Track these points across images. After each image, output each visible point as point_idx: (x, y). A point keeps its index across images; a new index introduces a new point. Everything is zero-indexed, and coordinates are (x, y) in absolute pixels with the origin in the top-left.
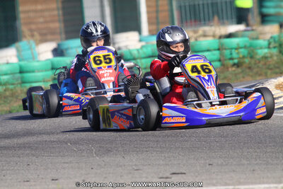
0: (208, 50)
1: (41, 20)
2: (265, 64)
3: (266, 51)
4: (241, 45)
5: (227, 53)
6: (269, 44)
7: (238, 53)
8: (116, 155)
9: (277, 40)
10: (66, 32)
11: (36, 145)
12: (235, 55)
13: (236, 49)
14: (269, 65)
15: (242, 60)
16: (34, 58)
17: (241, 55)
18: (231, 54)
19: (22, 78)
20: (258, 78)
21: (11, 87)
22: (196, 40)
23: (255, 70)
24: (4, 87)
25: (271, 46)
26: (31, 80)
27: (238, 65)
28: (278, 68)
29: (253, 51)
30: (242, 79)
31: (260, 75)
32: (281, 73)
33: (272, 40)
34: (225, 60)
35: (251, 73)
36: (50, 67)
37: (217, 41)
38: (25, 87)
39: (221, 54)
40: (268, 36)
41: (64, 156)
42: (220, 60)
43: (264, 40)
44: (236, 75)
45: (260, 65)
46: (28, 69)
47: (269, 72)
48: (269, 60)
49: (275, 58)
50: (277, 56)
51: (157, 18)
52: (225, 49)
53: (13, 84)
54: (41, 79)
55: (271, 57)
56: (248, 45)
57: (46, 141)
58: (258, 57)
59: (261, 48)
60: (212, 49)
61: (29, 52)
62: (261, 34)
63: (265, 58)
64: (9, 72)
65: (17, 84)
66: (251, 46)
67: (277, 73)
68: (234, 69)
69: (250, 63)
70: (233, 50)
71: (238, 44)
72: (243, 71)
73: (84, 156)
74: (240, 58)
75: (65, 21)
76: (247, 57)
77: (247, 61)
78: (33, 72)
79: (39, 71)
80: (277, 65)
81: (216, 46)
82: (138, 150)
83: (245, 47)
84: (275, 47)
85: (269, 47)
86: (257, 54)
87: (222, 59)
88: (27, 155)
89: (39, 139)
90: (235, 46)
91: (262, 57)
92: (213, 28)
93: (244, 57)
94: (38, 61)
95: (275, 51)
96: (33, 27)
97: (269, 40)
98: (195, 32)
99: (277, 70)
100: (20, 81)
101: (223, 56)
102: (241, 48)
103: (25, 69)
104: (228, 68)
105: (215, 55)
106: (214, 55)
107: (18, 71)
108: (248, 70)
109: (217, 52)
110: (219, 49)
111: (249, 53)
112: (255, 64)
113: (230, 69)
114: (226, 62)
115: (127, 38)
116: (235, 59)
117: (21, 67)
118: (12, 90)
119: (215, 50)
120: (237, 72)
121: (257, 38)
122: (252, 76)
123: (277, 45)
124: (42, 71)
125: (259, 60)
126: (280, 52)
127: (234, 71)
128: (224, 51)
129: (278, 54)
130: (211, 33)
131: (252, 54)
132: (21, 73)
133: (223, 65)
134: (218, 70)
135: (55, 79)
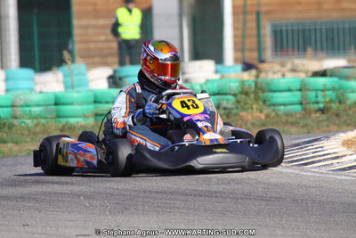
0: (288, 90)
4: (329, 86)
5: (311, 95)
7: (324, 96)
8: (133, 214)
11: (43, 197)
12: (320, 99)
13: (323, 91)
15: (328, 105)
17: (328, 100)
18: (317, 97)
19: (58, 111)
21: (43, 121)
22: (283, 75)
24: (35, 121)
26: (67, 114)
27: (322, 111)
29: (343, 95)
30: (325, 128)
31: (348, 125)
34: (308, 103)
35: (337, 122)
36: (92, 99)
38: (60, 122)
39: (303, 96)
42: (301, 104)
44: (319, 122)
45: (351, 112)
46: (66, 101)
52: (309, 90)
53: (45, 118)
54: (80, 113)
56: (337, 86)
57: (56, 193)
58: (349, 103)
59: (353, 92)
60: (293, 87)
64: (42, 103)
65: (51, 118)
66: (340, 89)
68: (318, 115)
69: (338, 109)
70: (320, 92)
71: (325, 85)
72: (328, 119)
73: (94, 214)
74: (326, 102)
76: (334, 102)
77: (334, 106)
78: (72, 104)
79: (78, 104)
81: (298, 87)
82: (160, 210)
83: (334, 89)
86: (347, 98)
87: (304, 102)
88: (29, 208)
89: (49, 190)
90: (322, 88)
91: (355, 103)
93: (331, 101)
100: (54, 115)
101: (306, 99)
102: (328, 90)
103: (62, 101)
104: (310, 114)
105: (296, 97)
107: (53, 102)
108: (334, 118)
109: (298, 93)
110: (300, 90)
111: (337, 97)
112: (345, 111)
113: (313, 116)
114: (308, 106)
115: (200, 67)
116: (321, 103)
117: (56, 98)
118: (43, 125)
119: (297, 90)
120: (321, 119)
122: (338, 125)
124: (82, 104)
125: (349, 106)
127: (318, 117)
128: (308, 92)
131: (342, 98)
132: (56, 104)
133: (304, 109)
134: (298, 116)
135: (97, 115)
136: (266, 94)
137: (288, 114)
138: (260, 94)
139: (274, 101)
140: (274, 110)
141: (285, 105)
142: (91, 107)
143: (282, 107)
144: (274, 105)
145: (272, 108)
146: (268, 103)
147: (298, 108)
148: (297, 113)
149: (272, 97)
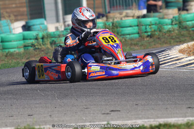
0: (130, 26)
1: (14, 6)
2: (170, 36)
3: (170, 26)
4: (153, 22)
5: (143, 27)
6: (172, 22)
7: (151, 28)
8: (71, 98)
9: (177, 19)
10: (31, 14)
12: (148, 30)
13: (149, 25)
14: (172, 36)
15: (153, 33)
16: (11, 32)
17: (153, 30)
18: (146, 29)
19: (3, 45)
20: (165, 45)
22: (121, 19)
23: (163, 40)
25: (173, 23)
26: (9, 47)
27: (150, 36)
28: (179, 38)
29: (161, 27)
30: (153, 46)
31: (166, 43)
32: (180, 42)
33: (174, 19)
35: (159, 42)
36: (22, 38)
37: (137, 20)
38: (5, 52)
39: (139, 29)
40: (171, 17)
41: (35, 99)
42: (138, 33)
43: (169, 19)
44: (149, 43)
45: (166, 36)
46: (7, 40)
47: (172, 41)
48: (172, 33)
49: (176, 31)
50: (177, 30)
51: (94, 4)
52: (142, 25)
54: (16, 46)
55: (174, 30)
56: (158, 22)
58: (164, 31)
59: (167, 25)
60: (133, 25)
61: (7, 27)
62: (166, 15)
63: (169, 31)
66: (160, 23)
67: (177, 42)
68: (148, 39)
69: (159, 35)
70: (148, 26)
71: (151, 22)
72: (154, 40)
75: (30, 7)
76: (157, 31)
77: (157, 33)
78: (11, 41)
79: (14, 41)
80: (177, 36)
81: (136, 24)
83: (156, 24)
84: (175, 24)
85: (172, 24)
86: (164, 28)
87: (140, 32)
90: (149, 24)
91: (168, 31)
92: (134, 11)
93: (155, 31)
94: (14, 34)
95: (176, 27)
96: (8, 10)
97: (172, 19)
98: (121, 14)
99: (178, 40)
100: (1, 48)
101: (141, 30)
102: (153, 25)
103: (5, 40)
104: (144, 38)
105: (136, 29)
106: (134, 29)
107: (0, 41)
108: (157, 40)
110: (138, 26)
111: (158, 28)
112: (163, 35)
113: (145, 39)
114: (142, 34)
116: (149, 32)
117: (2, 38)
119: (135, 26)
120: (150, 41)
121: (163, 18)
122: (160, 44)
123: (177, 22)
124: (17, 41)
125: (165, 33)
126: (180, 27)
127: (148, 40)
128: (141, 27)
129: (178, 28)
130: (132, 15)
131: (160, 29)
132: (2, 42)
133: (140, 36)
134: (137, 40)
135: (25, 46)
136: (119, 29)
137: (131, 39)
138: (116, 29)
139: (123, 33)
140: (123, 38)
141: (129, 34)
142: (22, 42)
143: (128, 36)
144: (124, 35)
145: (122, 36)
146: (120, 34)
147: (137, 35)
148: (136, 38)
149: (122, 31)
